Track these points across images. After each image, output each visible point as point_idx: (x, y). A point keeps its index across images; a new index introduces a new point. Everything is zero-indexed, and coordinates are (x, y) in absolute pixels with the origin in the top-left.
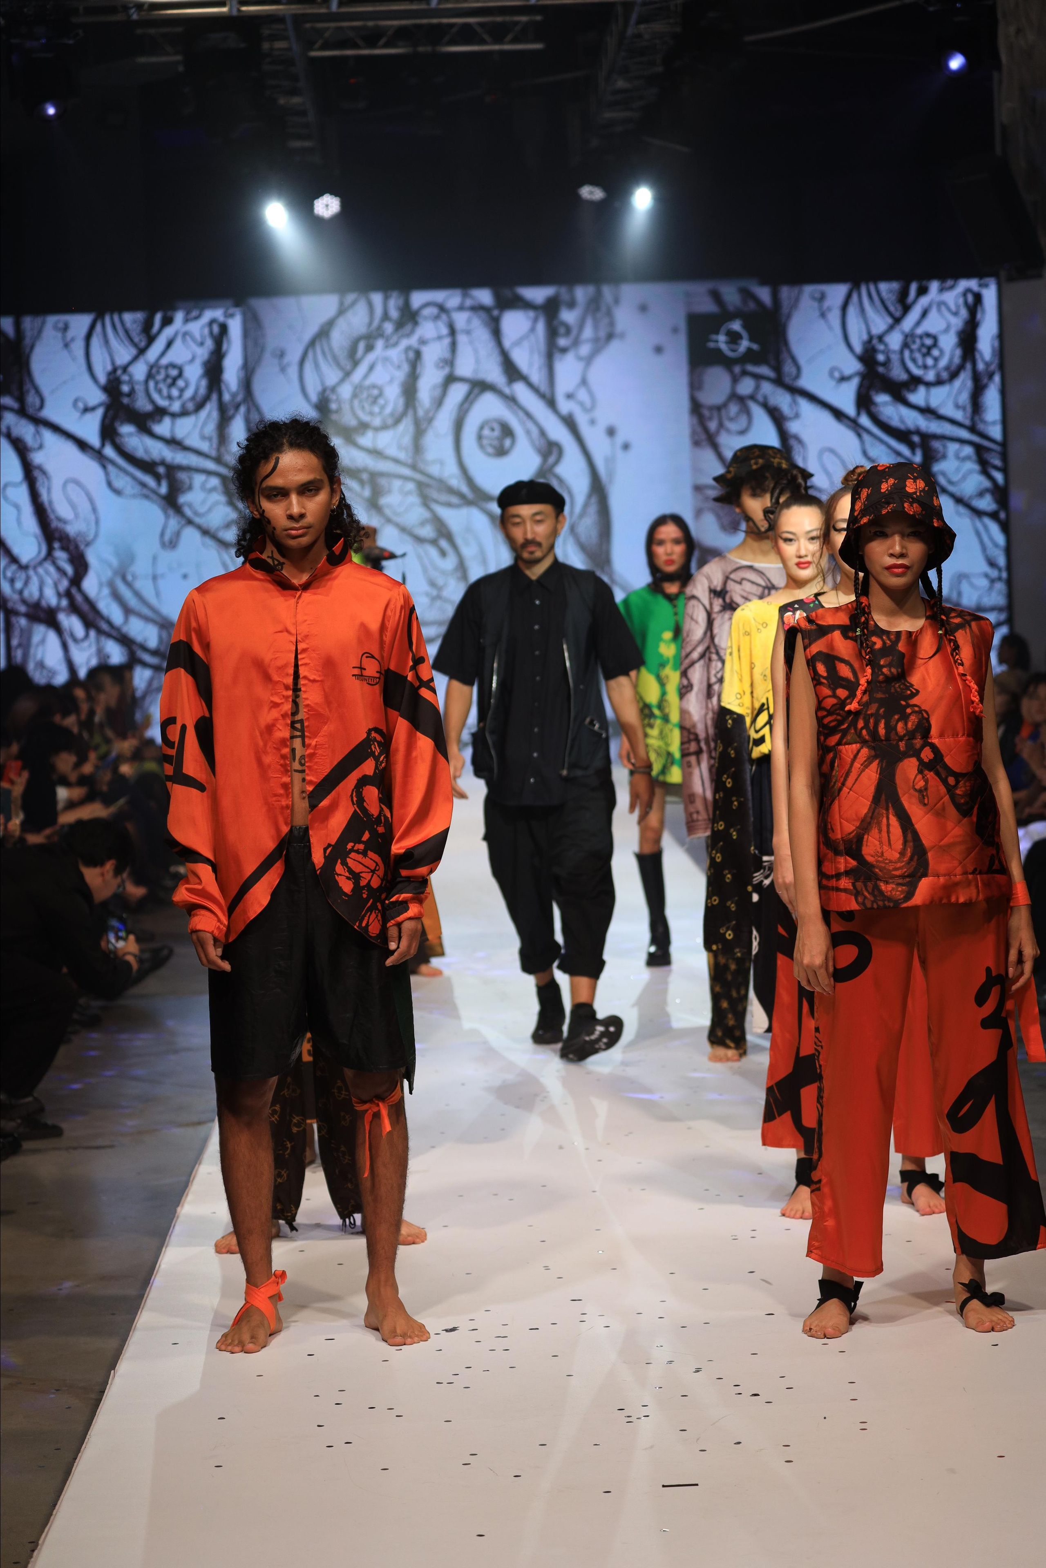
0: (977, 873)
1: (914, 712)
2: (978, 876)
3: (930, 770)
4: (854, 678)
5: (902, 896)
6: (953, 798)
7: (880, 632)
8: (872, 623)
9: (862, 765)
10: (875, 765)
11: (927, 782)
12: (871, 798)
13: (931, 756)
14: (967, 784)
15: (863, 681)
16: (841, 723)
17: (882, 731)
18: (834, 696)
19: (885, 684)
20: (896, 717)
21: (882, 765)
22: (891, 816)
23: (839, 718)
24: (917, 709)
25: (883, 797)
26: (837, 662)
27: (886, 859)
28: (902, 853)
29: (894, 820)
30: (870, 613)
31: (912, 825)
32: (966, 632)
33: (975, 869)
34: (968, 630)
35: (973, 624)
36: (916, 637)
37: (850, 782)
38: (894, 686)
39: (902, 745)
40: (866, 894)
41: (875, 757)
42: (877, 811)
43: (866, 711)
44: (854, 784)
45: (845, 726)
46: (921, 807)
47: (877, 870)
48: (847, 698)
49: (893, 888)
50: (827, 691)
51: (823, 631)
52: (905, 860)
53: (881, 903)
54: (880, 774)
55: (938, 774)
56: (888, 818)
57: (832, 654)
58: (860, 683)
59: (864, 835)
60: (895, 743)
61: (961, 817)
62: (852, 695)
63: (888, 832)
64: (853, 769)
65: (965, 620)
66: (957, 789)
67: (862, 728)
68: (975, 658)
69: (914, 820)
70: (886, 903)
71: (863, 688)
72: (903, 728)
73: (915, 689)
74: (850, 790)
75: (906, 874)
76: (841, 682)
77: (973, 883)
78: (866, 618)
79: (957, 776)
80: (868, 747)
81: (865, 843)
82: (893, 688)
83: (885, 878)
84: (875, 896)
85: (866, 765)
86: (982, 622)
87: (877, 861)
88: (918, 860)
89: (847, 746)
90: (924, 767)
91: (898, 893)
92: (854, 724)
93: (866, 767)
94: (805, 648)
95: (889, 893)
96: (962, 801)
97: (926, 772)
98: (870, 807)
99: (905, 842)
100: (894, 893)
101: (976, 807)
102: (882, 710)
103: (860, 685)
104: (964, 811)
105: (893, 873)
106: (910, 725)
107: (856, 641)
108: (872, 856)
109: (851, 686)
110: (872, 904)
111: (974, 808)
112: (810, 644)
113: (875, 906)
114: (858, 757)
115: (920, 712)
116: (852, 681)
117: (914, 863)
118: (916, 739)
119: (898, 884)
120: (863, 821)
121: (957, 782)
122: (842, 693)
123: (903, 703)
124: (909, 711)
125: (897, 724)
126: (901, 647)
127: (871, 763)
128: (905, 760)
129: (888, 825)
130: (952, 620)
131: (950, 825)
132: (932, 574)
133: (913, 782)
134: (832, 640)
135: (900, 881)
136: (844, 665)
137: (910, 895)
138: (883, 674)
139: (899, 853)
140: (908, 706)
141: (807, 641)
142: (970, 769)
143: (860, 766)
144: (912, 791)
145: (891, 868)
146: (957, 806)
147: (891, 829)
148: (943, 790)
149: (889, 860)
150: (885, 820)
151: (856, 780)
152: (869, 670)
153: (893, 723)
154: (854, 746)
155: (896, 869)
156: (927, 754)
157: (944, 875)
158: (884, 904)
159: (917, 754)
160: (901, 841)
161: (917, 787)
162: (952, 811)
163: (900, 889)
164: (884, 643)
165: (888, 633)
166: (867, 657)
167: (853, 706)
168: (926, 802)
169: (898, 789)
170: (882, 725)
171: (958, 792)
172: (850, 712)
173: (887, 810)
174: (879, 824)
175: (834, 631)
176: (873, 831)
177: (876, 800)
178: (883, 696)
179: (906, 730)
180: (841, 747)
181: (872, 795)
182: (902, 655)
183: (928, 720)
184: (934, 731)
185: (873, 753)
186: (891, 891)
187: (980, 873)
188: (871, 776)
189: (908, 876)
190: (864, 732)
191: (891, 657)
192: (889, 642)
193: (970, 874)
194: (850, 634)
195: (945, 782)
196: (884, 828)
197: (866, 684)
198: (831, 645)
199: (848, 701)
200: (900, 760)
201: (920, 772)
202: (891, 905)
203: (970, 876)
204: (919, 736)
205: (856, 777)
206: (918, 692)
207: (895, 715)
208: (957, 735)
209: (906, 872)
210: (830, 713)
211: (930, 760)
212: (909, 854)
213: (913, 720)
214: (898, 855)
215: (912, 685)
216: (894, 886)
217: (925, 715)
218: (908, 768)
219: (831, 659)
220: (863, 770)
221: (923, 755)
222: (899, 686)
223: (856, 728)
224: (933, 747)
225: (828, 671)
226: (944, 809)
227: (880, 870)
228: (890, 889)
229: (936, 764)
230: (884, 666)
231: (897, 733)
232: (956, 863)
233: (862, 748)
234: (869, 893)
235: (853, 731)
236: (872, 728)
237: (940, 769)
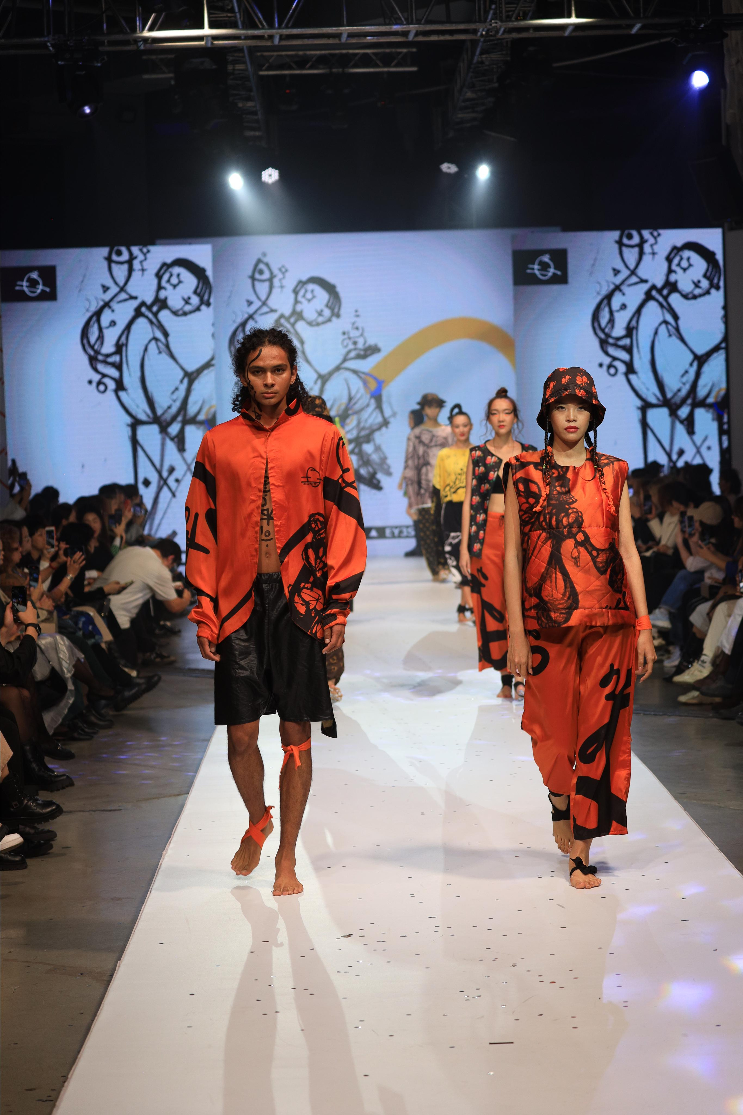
0: (608, 608)
1: (573, 512)
2: (609, 610)
3: (582, 546)
4: (539, 492)
5: (563, 620)
6: (595, 563)
7: (556, 466)
8: (554, 461)
9: (542, 543)
10: (549, 543)
11: (579, 553)
12: (546, 562)
13: (583, 538)
14: (604, 556)
15: (544, 494)
16: (531, 518)
17: (554, 523)
18: (527, 502)
19: (557, 496)
20: (563, 515)
21: (553, 543)
22: (557, 573)
23: (530, 515)
24: (575, 510)
25: (553, 562)
26: (530, 483)
27: (554, 598)
28: (564, 595)
29: (559, 576)
30: (553, 456)
31: (569, 578)
32: (610, 468)
33: (607, 606)
34: (611, 467)
35: (616, 463)
36: (579, 470)
37: (536, 552)
38: (562, 497)
39: (565, 531)
40: (543, 619)
41: (550, 538)
42: (549, 570)
43: (545, 511)
44: (538, 554)
45: (533, 520)
46: (576, 567)
47: (549, 605)
48: (534, 504)
49: (558, 616)
50: (524, 500)
51: (524, 466)
52: (565, 599)
53: (551, 624)
54: (552, 548)
55: (586, 549)
56: (556, 574)
57: (527, 478)
58: (542, 495)
59: (543, 584)
60: (561, 530)
61: (600, 575)
62: (537, 502)
63: (556, 582)
64: (537, 546)
65: (610, 460)
66: (597, 558)
67: (543, 521)
68: (614, 482)
69: (571, 576)
70: (554, 624)
71: (544, 498)
72: (566, 521)
73: (575, 499)
74: (536, 557)
75: (566, 607)
76: (532, 494)
77: (606, 614)
78: (549, 459)
79: (598, 550)
80: (545, 532)
81: (543, 589)
82: (561, 498)
83: (554, 609)
84: (547, 620)
85: (544, 543)
86: (621, 462)
87: (549, 599)
88: (572, 599)
89: (534, 532)
90: (578, 544)
91: (560, 618)
92: (538, 518)
93: (545, 544)
94: (513, 475)
95: (556, 619)
96: (601, 565)
97: (579, 547)
98: (546, 568)
99: (566, 587)
100: (558, 618)
101: (609, 569)
102: (554, 511)
103: (542, 496)
104: (602, 572)
105: (558, 606)
106: (570, 520)
107: (542, 471)
108: (547, 597)
109: (537, 497)
110: (546, 625)
111: (608, 570)
112: (516, 473)
113: (547, 626)
114: (540, 538)
115: (577, 512)
116: (537, 494)
117: (570, 601)
118: (574, 528)
119: (561, 613)
120: (542, 576)
121: (598, 554)
122: (532, 501)
123: (567, 507)
124: (570, 511)
125: (563, 518)
126: (570, 475)
127: (547, 542)
128: (567, 540)
129: (556, 578)
130: (602, 461)
131: (593, 579)
132: (591, 434)
133: (571, 553)
134: (528, 470)
135: (564, 611)
136: (533, 484)
137: (567, 620)
138: (556, 490)
139: (562, 595)
140: (570, 508)
141: (514, 471)
142: (607, 546)
143: (541, 543)
144: (571, 559)
145: (557, 604)
146: (597, 568)
147: (557, 580)
148: (589, 558)
149: (556, 599)
150: (554, 575)
151: (539, 551)
152: (548, 488)
153: (560, 518)
154: (538, 532)
155: (560, 604)
156: (580, 537)
157: (588, 609)
158: (553, 625)
159: (574, 536)
160: (563, 588)
161: (574, 556)
162: (594, 571)
163: (562, 616)
164: (559, 473)
165: (562, 467)
166: (548, 480)
167: (538, 508)
168: (579, 565)
169: (562, 557)
170: (554, 519)
171: (598, 560)
172: (535, 511)
173: (555, 569)
174: (551, 577)
175: (530, 465)
176: (547, 582)
177: (549, 563)
178: (555, 502)
179: (568, 522)
180: (531, 533)
181: (547, 560)
182: (569, 479)
183: (581, 517)
184: (586, 523)
185: (548, 535)
186: (556, 617)
187: (610, 608)
188: (546, 550)
189: (567, 609)
190: (544, 523)
191: (562, 481)
192: (561, 472)
193: (604, 608)
194: (539, 467)
195: (590, 553)
196: (554, 580)
197: (545, 496)
198: (527, 473)
199: (535, 505)
200: (565, 540)
201: (576, 547)
202: (556, 625)
203: (604, 610)
204: (575, 525)
205: (538, 550)
206: (576, 500)
207: (562, 513)
208: (600, 527)
209: (565, 606)
210: (525, 512)
211: (582, 540)
212: (568, 596)
213: (572, 517)
214: (561, 596)
215: (573, 497)
216: (558, 614)
217: (580, 515)
218: (569, 545)
219: (527, 481)
220: (543, 546)
221: (577, 537)
222: (566, 497)
223: (539, 521)
224: (584, 533)
225: (524, 488)
226: (589, 569)
227: (551, 605)
228: (556, 616)
229: (586, 543)
230: (557, 486)
231: (563, 524)
232: (595, 601)
233: (542, 533)
234: (545, 619)
235: (537, 523)
236: (548, 521)
237: (587, 546)
